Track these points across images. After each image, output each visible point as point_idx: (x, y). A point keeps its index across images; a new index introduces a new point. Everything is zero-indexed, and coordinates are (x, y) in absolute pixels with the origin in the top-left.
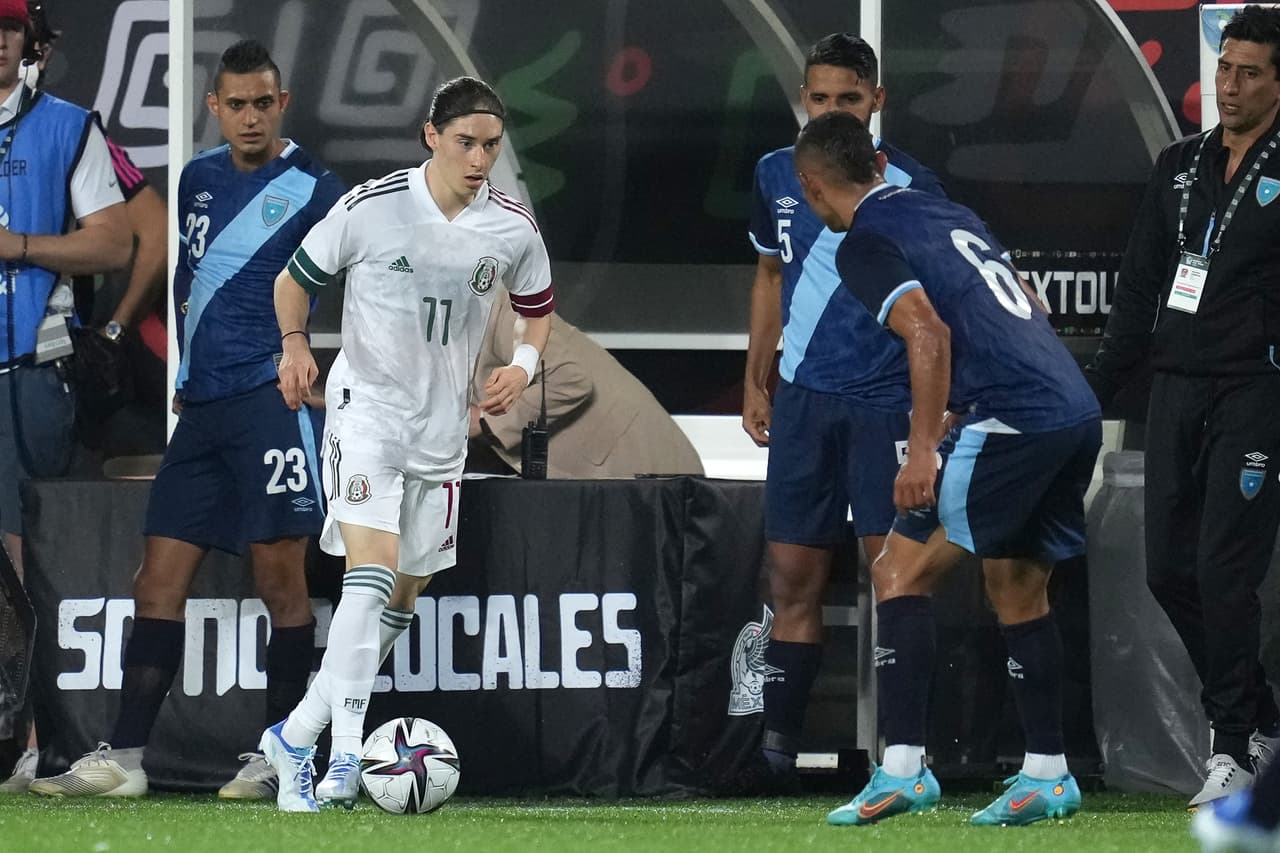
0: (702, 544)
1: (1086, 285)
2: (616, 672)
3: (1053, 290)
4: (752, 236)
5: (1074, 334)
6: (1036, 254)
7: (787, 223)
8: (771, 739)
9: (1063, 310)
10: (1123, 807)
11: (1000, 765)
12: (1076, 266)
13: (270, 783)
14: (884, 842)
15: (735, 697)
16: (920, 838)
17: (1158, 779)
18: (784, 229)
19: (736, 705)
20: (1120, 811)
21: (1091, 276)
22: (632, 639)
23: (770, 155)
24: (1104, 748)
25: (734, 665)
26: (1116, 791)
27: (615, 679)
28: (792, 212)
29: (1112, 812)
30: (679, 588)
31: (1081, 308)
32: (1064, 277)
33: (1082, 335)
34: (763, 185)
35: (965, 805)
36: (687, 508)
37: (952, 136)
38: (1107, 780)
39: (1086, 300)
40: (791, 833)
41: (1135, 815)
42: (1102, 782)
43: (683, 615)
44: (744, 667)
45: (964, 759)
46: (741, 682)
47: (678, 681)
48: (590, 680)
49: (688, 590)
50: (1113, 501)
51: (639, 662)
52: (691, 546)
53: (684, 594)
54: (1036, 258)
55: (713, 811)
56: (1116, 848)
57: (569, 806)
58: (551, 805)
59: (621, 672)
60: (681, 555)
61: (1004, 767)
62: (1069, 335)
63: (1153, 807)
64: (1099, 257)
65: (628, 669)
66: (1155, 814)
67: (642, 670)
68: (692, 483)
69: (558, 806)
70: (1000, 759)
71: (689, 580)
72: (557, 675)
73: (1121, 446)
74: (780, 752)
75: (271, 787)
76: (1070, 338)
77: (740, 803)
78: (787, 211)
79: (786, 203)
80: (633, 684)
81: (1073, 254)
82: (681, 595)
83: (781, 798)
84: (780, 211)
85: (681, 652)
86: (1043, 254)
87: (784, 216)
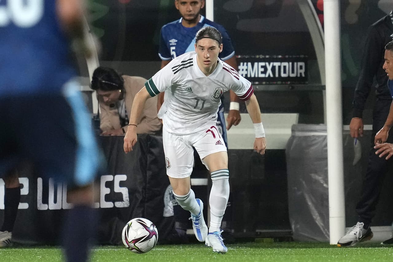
0: (154, 157)
1: (285, 67)
2: (118, 202)
3: (273, 69)
4: (160, 55)
5: (281, 84)
6: (267, 57)
7: (174, 48)
8: (177, 225)
9: (277, 75)
10: (300, 247)
11: (257, 233)
12: (281, 61)
13: (6, 242)
14: (218, 260)
15: (166, 210)
16: (230, 258)
17: (312, 237)
18: (173, 50)
19: (166, 213)
20: (298, 248)
21: (286, 64)
22: (124, 191)
23: (165, 26)
24: (293, 227)
25: (165, 199)
26: (297, 241)
27: (119, 205)
28: (175, 44)
29: (296, 248)
30: (146, 173)
31: (283, 75)
32: (277, 64)
33: (283, 84)
34: (164, 37)
35: (245, 246)
36: (149, 146)
37: (238, 17)
38: (294, 237)
39: (285, 72)
40: (186, 257)
41: (304, 249)
42: (292, 238)
43: (147, 182)
44: (169, 199)
45: (245, 231)
46: (168, 205)
47: (146, 204)
48: (110, 205)
49: (149, 173)
50: (295, 141)
51: (128, 199)
52: (149, 158)
53: (148, 175)
54: (267, 58)
55: (159, 249)
56: (297, 261)
57: (109, 248)
58: (103, 248)
59: (121, 202)
60: (147, 161)
61: (259, 233)
62: (279, 84)
63: (310, 246)
64: (289, 57)
65: (124, 201)
66: (311, 249)
67: (129, 201)
68: (150, 136)
69: (105, 248)
70: (257, 231)
71: (150, 169)
72: (99, 203)
73: (297, 122)
74: (181, 229)
75: (6, 243)
76: (279, 85)
77: (168, 246)
78: (173, 44)
79: (173, 41)
80: (126, 206)
81: (280, 56)
82: (146, 176)
83: (182, 245)
84: (171, 44)
85: (147, 195)
86: (270, 56)
87: (173, 46)
